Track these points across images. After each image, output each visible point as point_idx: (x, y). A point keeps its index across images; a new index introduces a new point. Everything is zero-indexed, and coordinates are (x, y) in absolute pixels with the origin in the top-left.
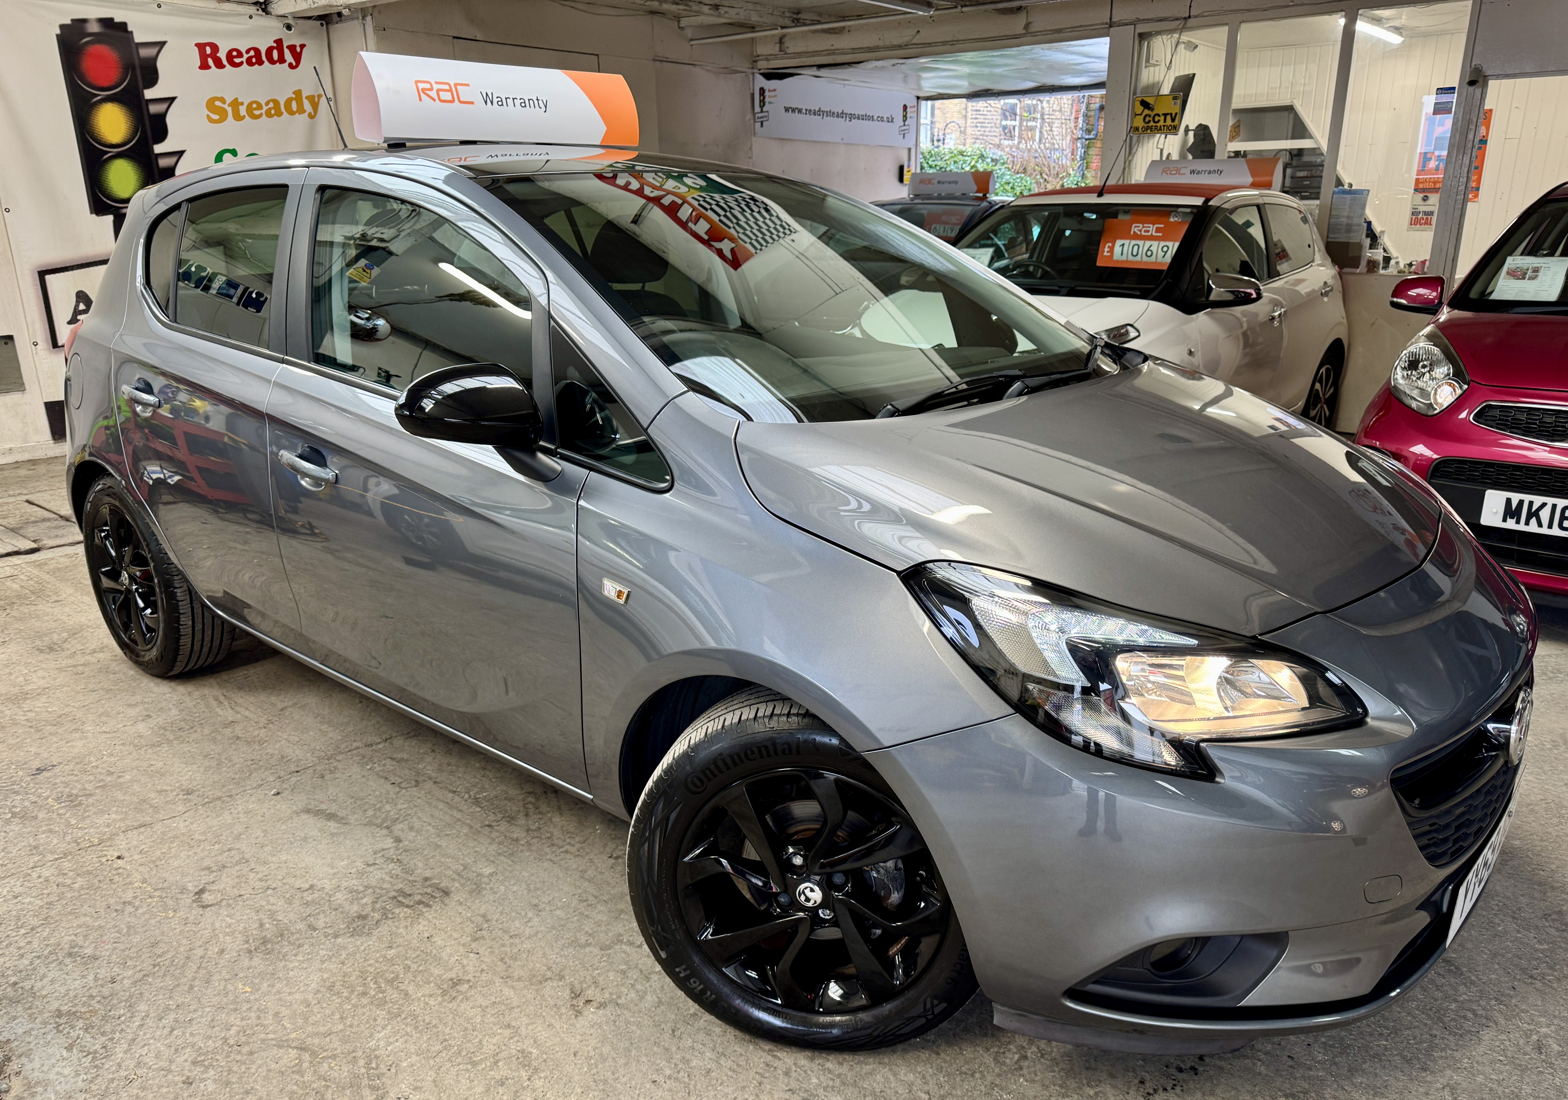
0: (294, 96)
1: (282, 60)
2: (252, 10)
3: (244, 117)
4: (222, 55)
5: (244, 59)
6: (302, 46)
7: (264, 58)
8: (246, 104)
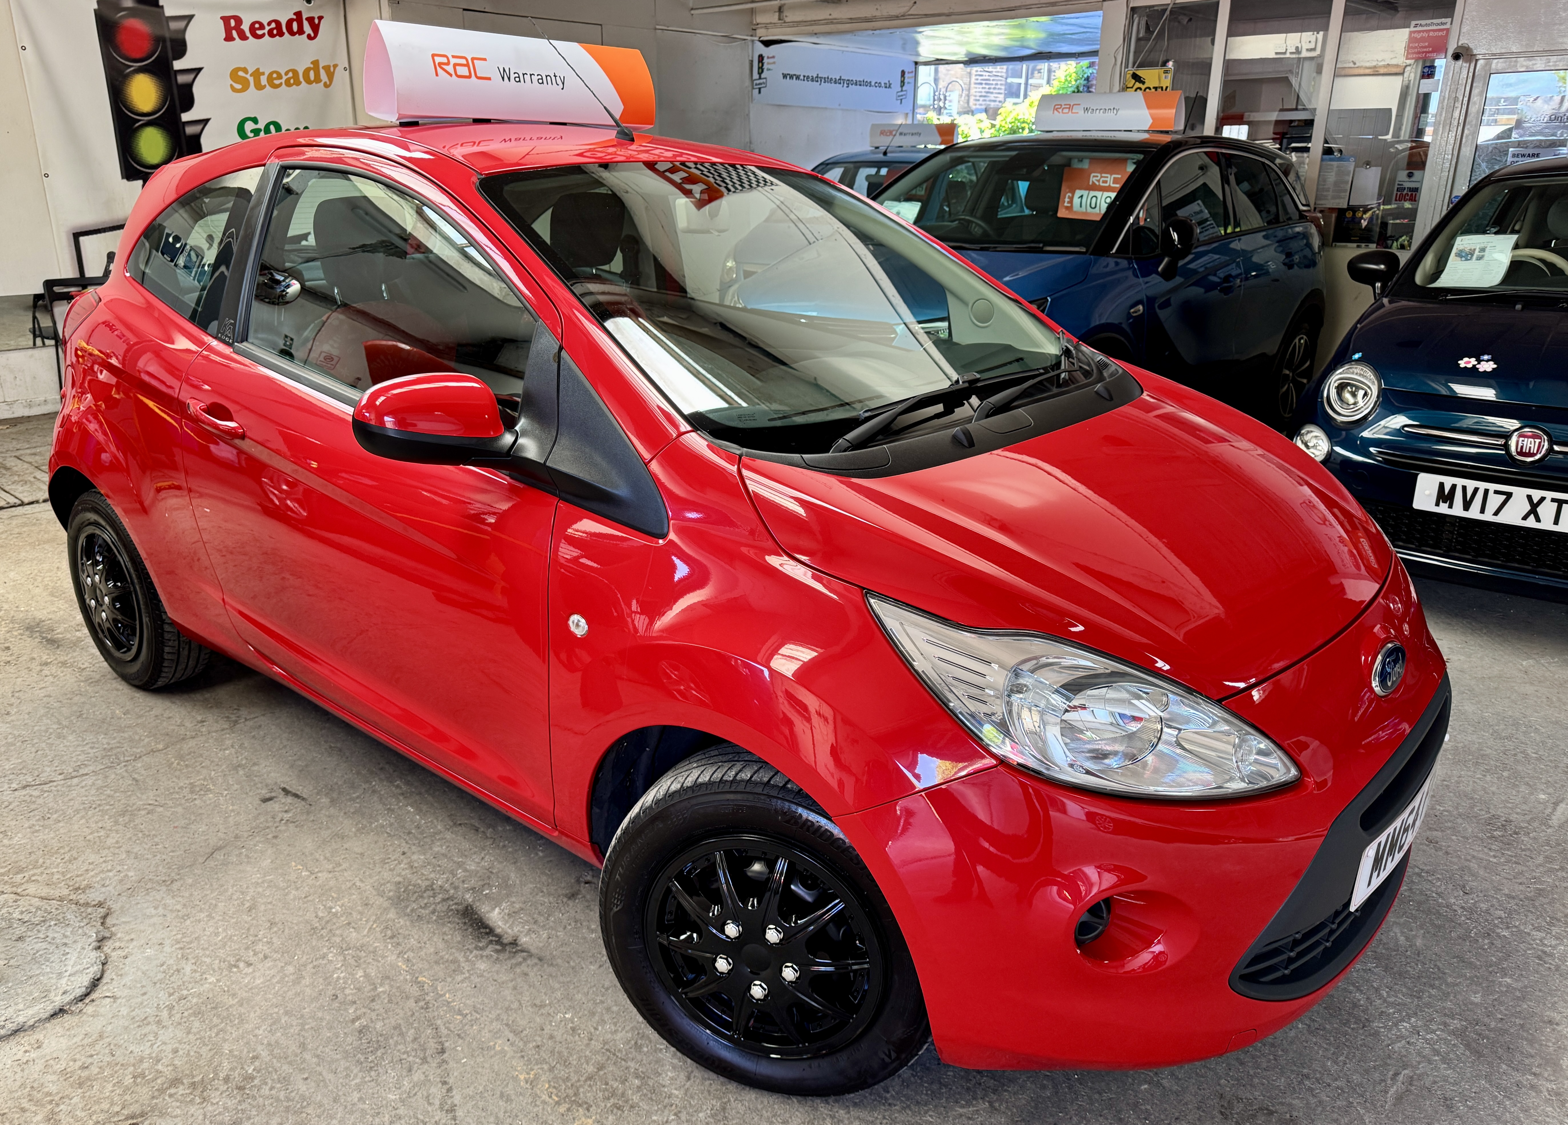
0: (312, 66)
1: (301, 31)
3: (265, 86)
4: (245, 27)
5: (266, 31)
6: (320, 18)
7: (284, 30)
8: (267, 74)
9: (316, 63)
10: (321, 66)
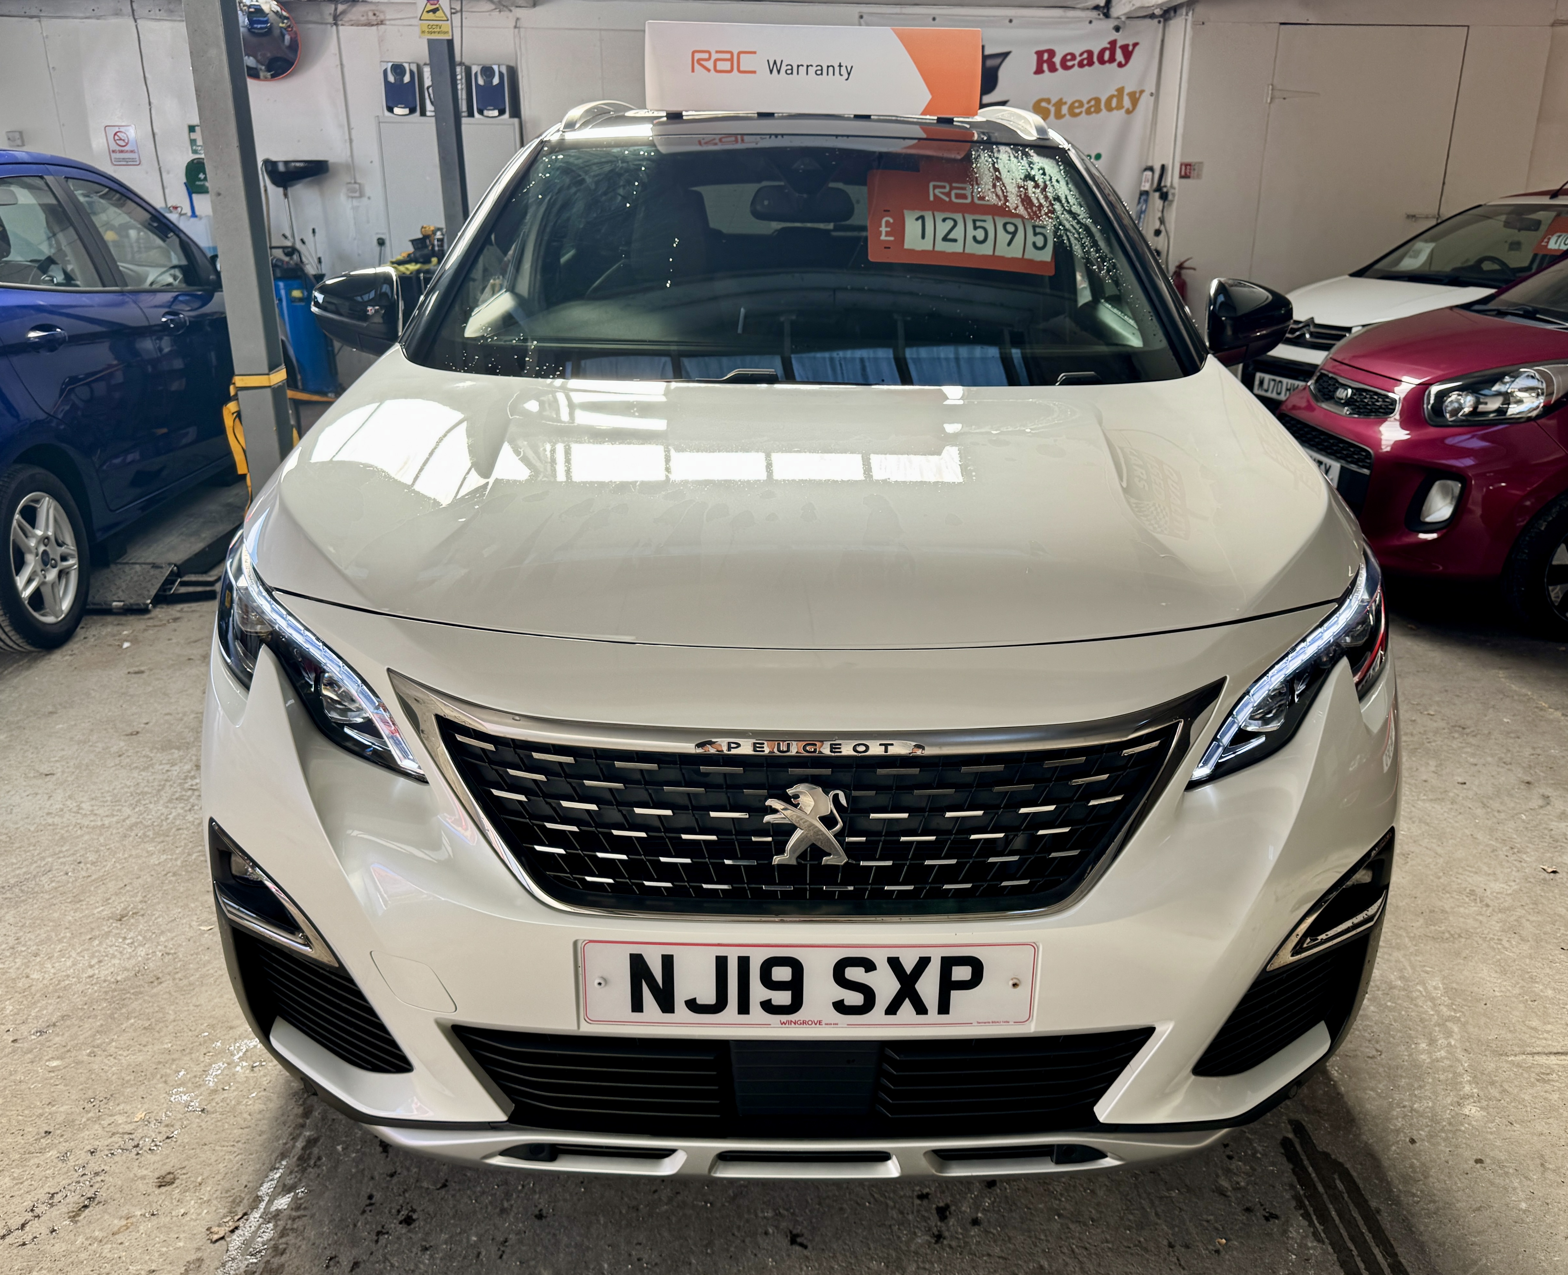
0: (1116, 93)
1: (1112, 59)
2: (1094, 14)
3: (1065, 115)
4: (1057, 60)
5: (1076, 62)
6: (1135, 45)
7: (1095, 59)
8: (1069, 103)
9: (1121, 91)
10: (1126, 91)
